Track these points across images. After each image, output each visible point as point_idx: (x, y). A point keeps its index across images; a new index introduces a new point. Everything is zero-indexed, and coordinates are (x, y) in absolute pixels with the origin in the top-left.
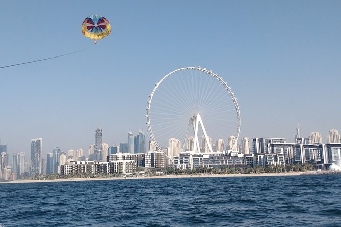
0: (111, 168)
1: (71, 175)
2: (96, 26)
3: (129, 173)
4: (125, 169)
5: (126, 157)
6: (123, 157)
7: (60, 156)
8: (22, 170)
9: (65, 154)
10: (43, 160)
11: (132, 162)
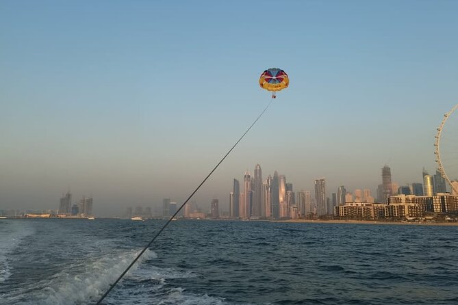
0: (389, 211)
1: (345, 217)
2: (274, 78)
3: (411, 218)
4: (407, 213)
5: (410, 199)
6: (407, 200)
7: (346, 196)
8: (308, 210)
9: (351, 194)
10: (328, 199)
11: (417, 205)
